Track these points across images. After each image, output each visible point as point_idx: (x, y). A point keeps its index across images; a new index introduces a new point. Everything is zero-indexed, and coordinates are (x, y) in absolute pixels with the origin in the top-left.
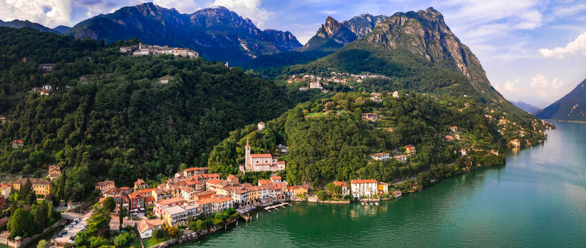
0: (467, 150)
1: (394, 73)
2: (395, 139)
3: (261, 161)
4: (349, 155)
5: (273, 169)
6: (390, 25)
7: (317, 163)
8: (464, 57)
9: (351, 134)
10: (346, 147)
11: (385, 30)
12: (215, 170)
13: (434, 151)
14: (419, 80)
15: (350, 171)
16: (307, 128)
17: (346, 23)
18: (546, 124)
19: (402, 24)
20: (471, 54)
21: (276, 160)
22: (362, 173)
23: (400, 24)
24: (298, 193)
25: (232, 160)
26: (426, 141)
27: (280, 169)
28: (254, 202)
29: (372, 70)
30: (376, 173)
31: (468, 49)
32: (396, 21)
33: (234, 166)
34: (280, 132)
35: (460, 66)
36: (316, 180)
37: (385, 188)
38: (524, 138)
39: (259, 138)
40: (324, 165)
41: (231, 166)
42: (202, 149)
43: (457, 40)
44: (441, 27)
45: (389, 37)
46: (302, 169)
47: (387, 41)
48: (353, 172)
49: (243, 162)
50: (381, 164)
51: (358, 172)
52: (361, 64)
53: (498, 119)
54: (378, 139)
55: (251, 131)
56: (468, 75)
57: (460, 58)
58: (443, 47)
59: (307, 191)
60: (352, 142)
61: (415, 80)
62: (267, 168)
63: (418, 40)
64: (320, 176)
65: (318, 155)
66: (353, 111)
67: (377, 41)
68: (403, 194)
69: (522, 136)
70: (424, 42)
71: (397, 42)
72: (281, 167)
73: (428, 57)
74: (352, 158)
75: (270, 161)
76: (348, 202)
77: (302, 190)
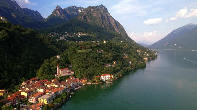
0: (131, 62)
1: (92, 33)
2: (110, 59)
3: (65, 72)
4: (98, 66)
5: (69, 74)
6: (87, 12)
7: (87, 70)
8: (117, 26)
9: (96, 58)
10: (96, 63)
11: (85, 14)
12: (45, 78)
13: (123, 63)
14: (102, 36)
15: (99, 72)
16: (80, 57)
17: (65, 9)
18: (155, 51)
19: (92, 12)
20: (120, 24)
21: (70, 70)
22: (104, 72)
23: (91, 11)
24: (83, 82)
25: (51, 73)
26: (119, 59)
27: (72, 74)
28: (69, 88)
29: (82, 31)
30: (108, 72)
31: (118, 22)
32: (89, 10)
33: (52, 75)
34: (67, 59)
35: (116, 29)
36: (89, 76)
37: (113, 76)
38: (149, 57)
39: (60, 62)
40: (90, 71)
41: (51, 75)
42: (28, 70)
43: (113, 19)
44: (107, 13)
45: (87, 17)
46: (82, 73)
47: (86, 19)
48: (100, 72)
49: (56, 73)
50: (109, 68)
51: (102, 71)
52: (77, 29)
53: (137, 50)
54: (105, 59)
55: (54, 59)
56: (119, 33)
57: (116, 26)
58: (109, 22)
59: (86, 81)
60: (97, 61)
61: (101, 36)
62: (67, 74)
63: (98, 18)
64: (89, 74)
65: (87, 67)
66: (94, 49)
67: (82, 19)
68: (118, 78)
69: (148, 56)
70: (101, 20)
71: (91, 20)
72: (73, 73)
73: (103, 26)
74: (99, 67)
75: (68, 71)
76: (102, 83)
77: (85, 81)
